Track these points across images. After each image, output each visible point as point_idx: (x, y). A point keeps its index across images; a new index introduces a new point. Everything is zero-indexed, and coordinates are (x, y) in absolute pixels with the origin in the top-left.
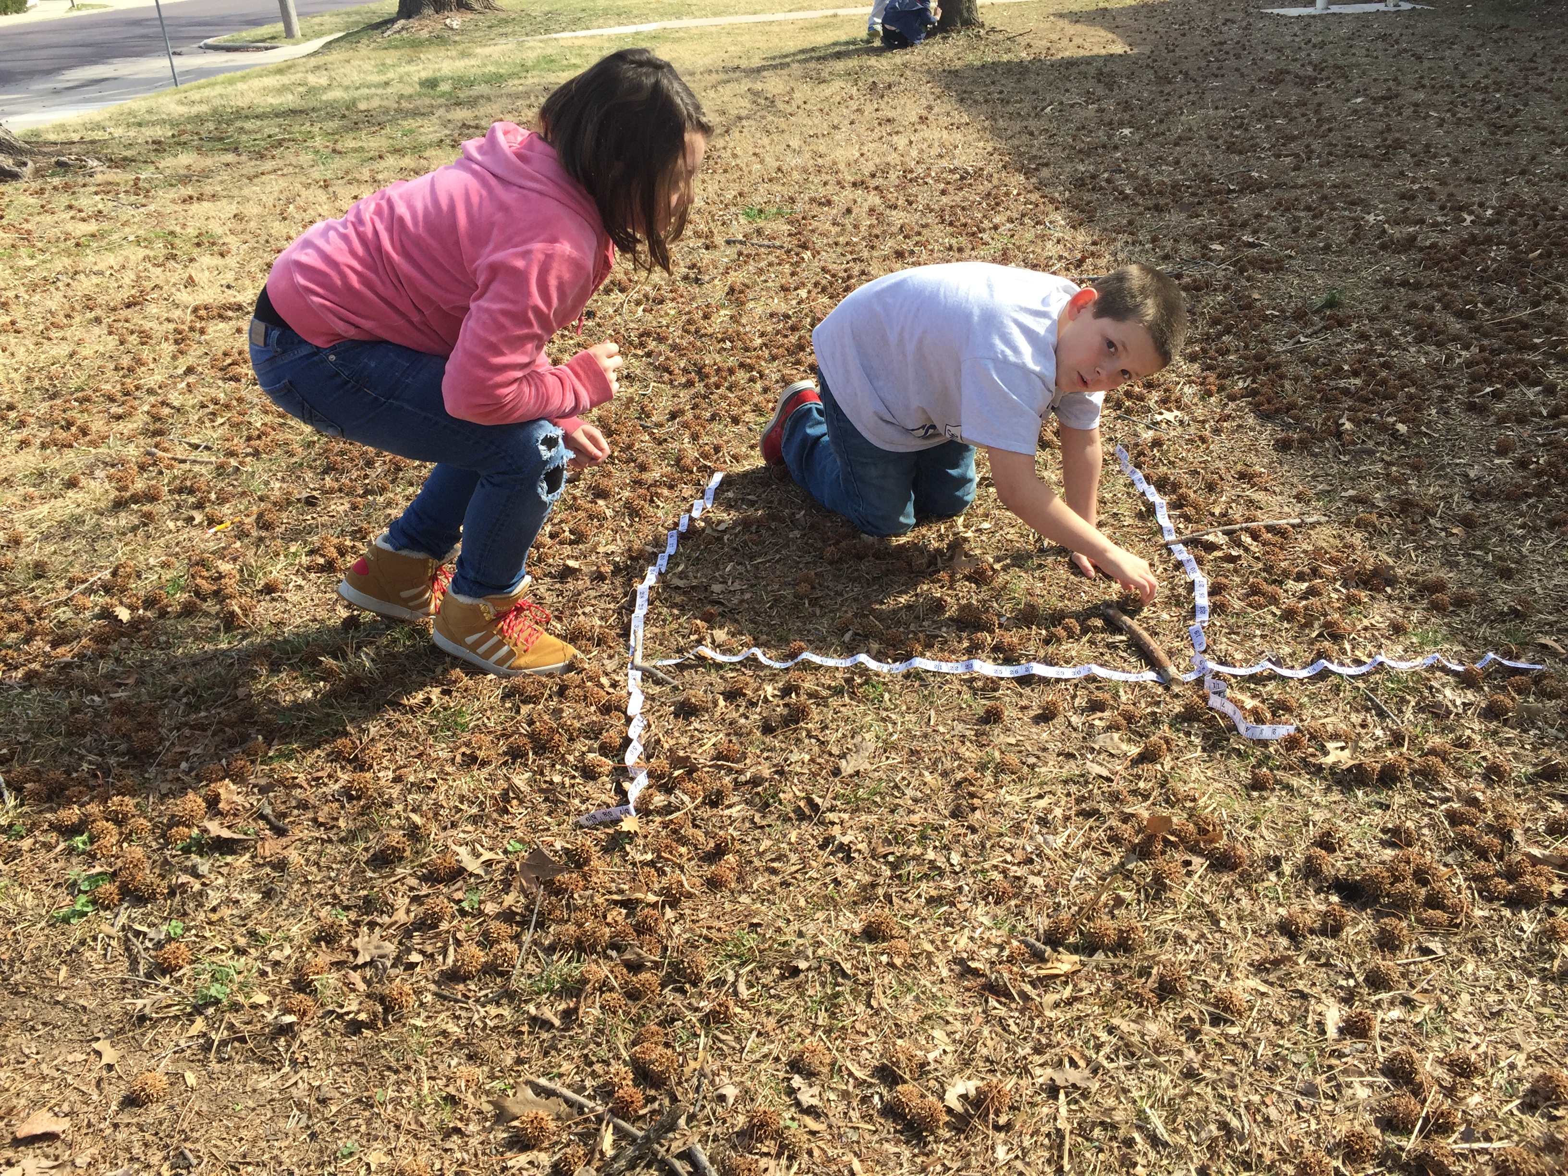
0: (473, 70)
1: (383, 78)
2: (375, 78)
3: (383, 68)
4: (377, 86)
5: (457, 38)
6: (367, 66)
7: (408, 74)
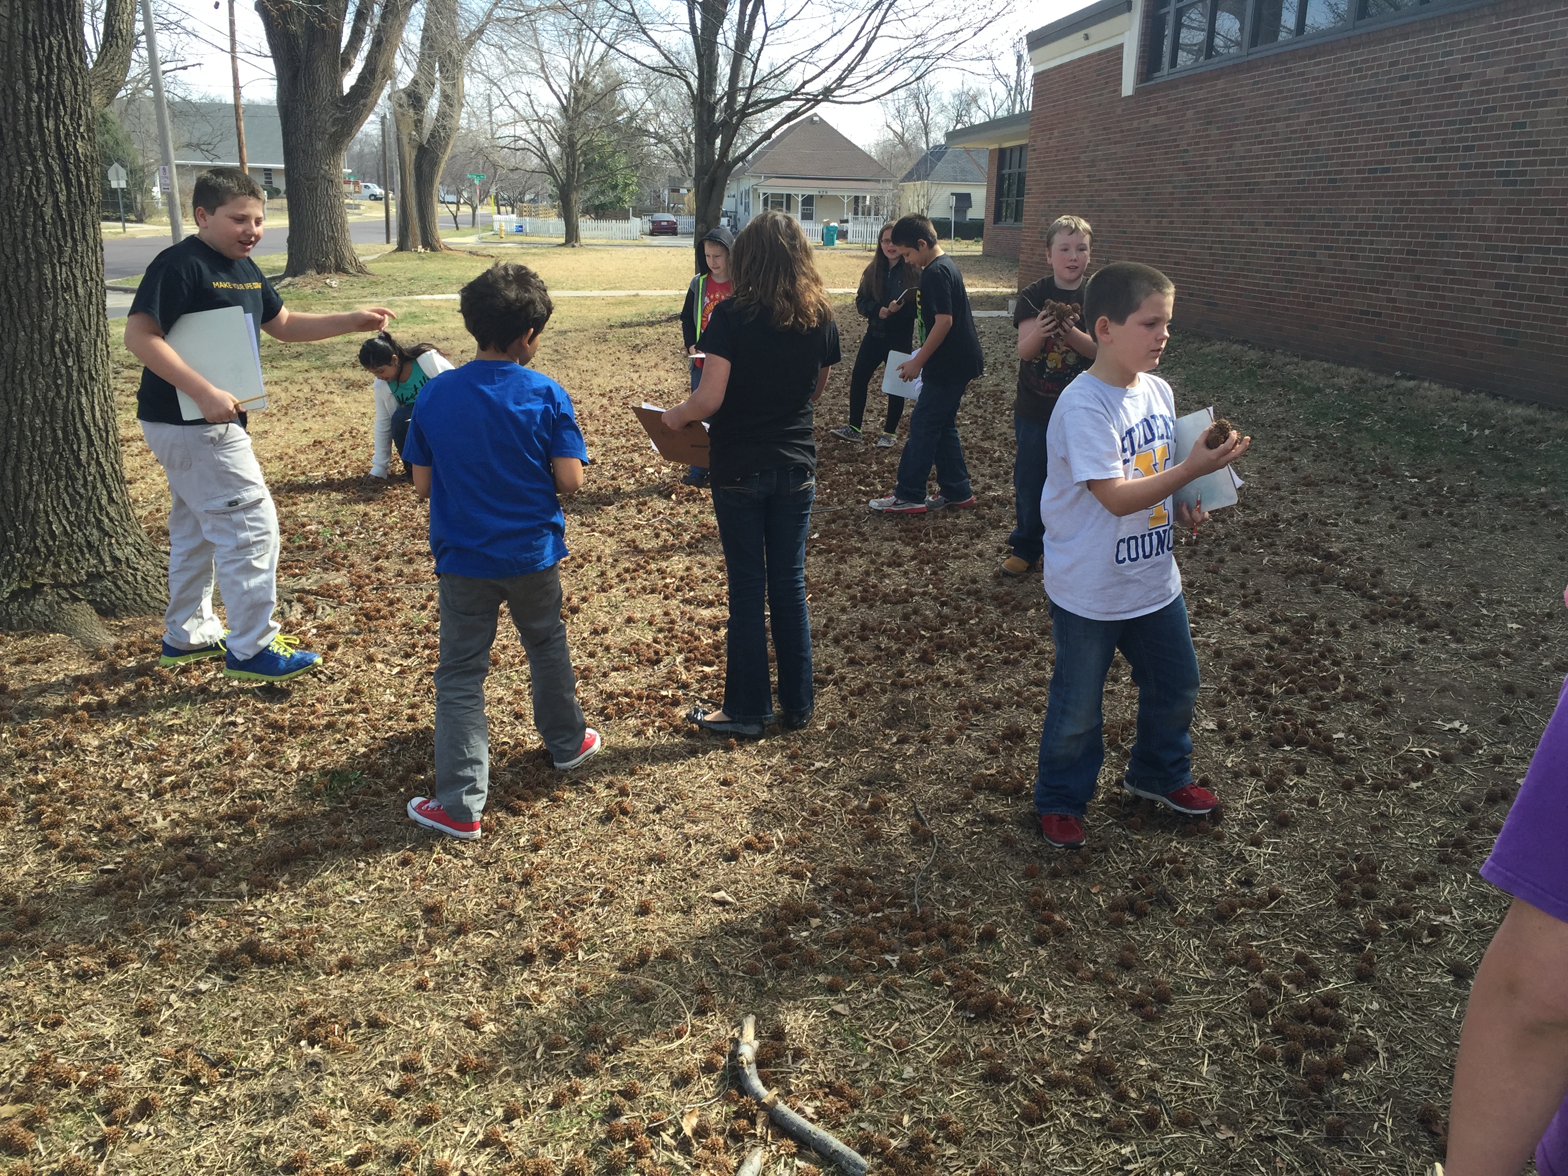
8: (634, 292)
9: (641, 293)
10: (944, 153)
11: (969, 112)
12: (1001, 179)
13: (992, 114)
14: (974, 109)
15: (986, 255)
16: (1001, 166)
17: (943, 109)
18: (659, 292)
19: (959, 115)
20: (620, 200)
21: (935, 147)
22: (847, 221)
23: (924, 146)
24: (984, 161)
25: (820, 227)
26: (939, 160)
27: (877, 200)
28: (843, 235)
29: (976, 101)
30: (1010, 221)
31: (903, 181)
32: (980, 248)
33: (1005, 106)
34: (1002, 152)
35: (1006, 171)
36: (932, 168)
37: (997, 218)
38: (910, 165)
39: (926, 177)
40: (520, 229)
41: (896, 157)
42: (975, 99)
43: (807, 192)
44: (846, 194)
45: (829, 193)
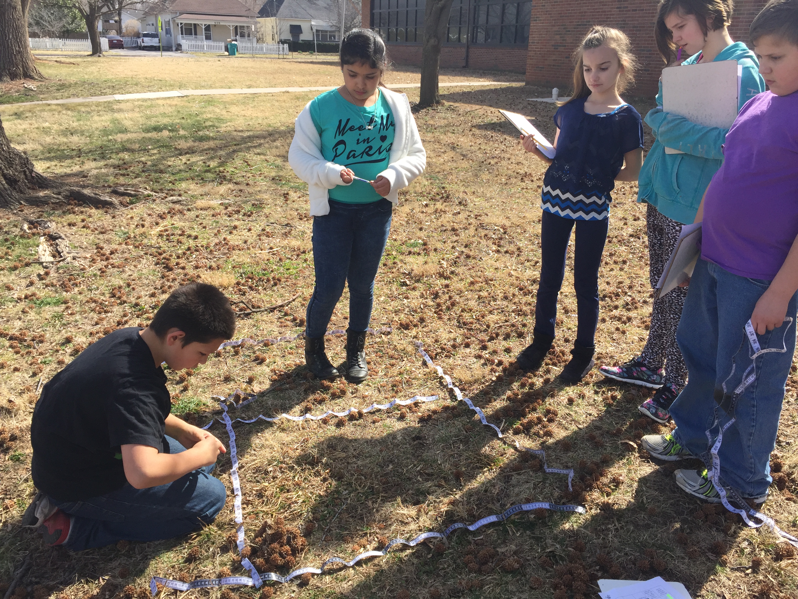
22: (235, 41)
26: (281, 4)
39: (274, 15)
43: (208, 23)
44: (231, 24)
45: (221, 24)
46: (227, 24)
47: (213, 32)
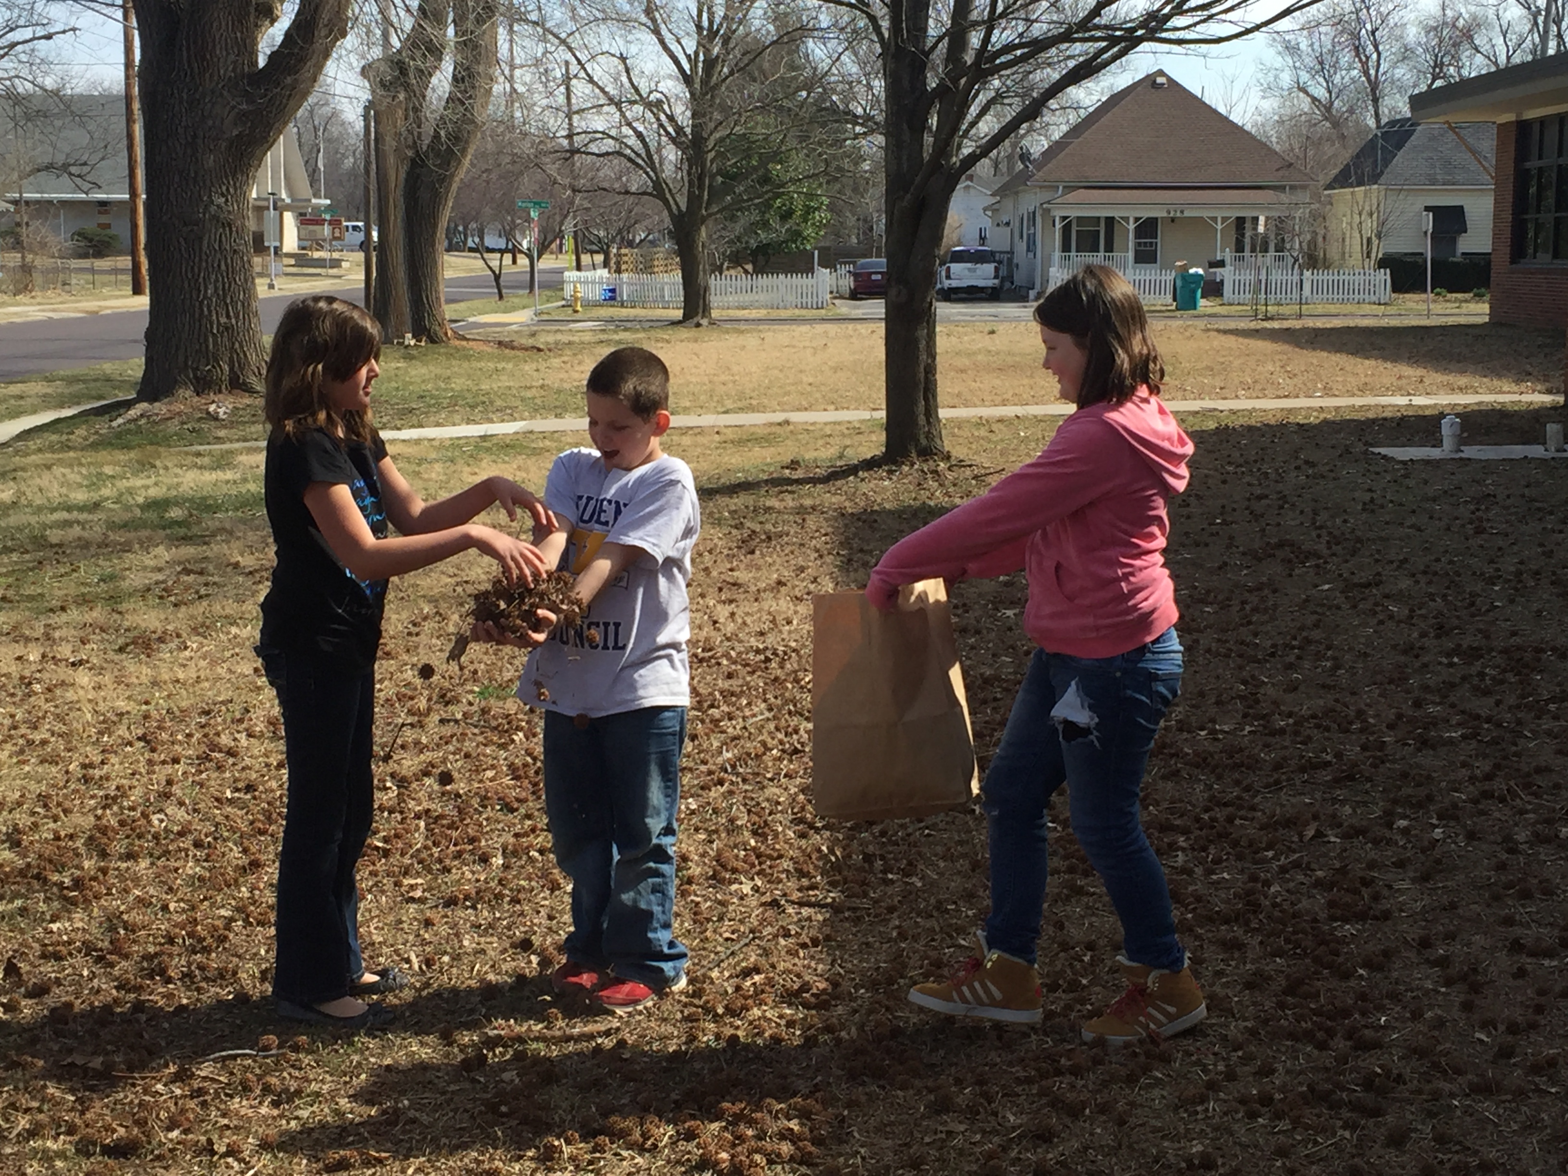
0: (225, 489)
1: (95, 496)
2: (80, 496)
3: (97, 481)
4: (82, 509)
5: (222, 433)
6: (73, 477)
7: (130, 491)
8: (779, 417)
9: (796, 417)
10: (1410, 134)
11: (1456, 58)
12: (1522, 179)
13: (1502, 60)
14: (1466, 54)
15: (1496, 321)
16: (1522, 155)
17: (1406, 54)
18: (832, 416)
19: (1438, 65)
20: (796, 235)
21: (1392, 123)
22: (1221, 264)
23: (1371, 122)
24: (1488, 145)
25: (1169, 277)
26: (1399, 146)
27: (1279, 224)
28: (1214, 289)
29: (1471, 38)
30: (1544, 258)
31: (1329, 187)
32: (1485, 308)
33: (1528, 44)
34: (1523, 128)
35: (1533, 164)
36: (1386, 162)
37: (1518, 251)
38: (1346, 156)
39: (1375, 178)
40: (612, 296)
41: (1318, 144)
42: (1468, 35)
43: (1146, 214)
44: (1219, 215)
45: (1187, 214)
46: (1205, 214)
47: (1163, 242)
